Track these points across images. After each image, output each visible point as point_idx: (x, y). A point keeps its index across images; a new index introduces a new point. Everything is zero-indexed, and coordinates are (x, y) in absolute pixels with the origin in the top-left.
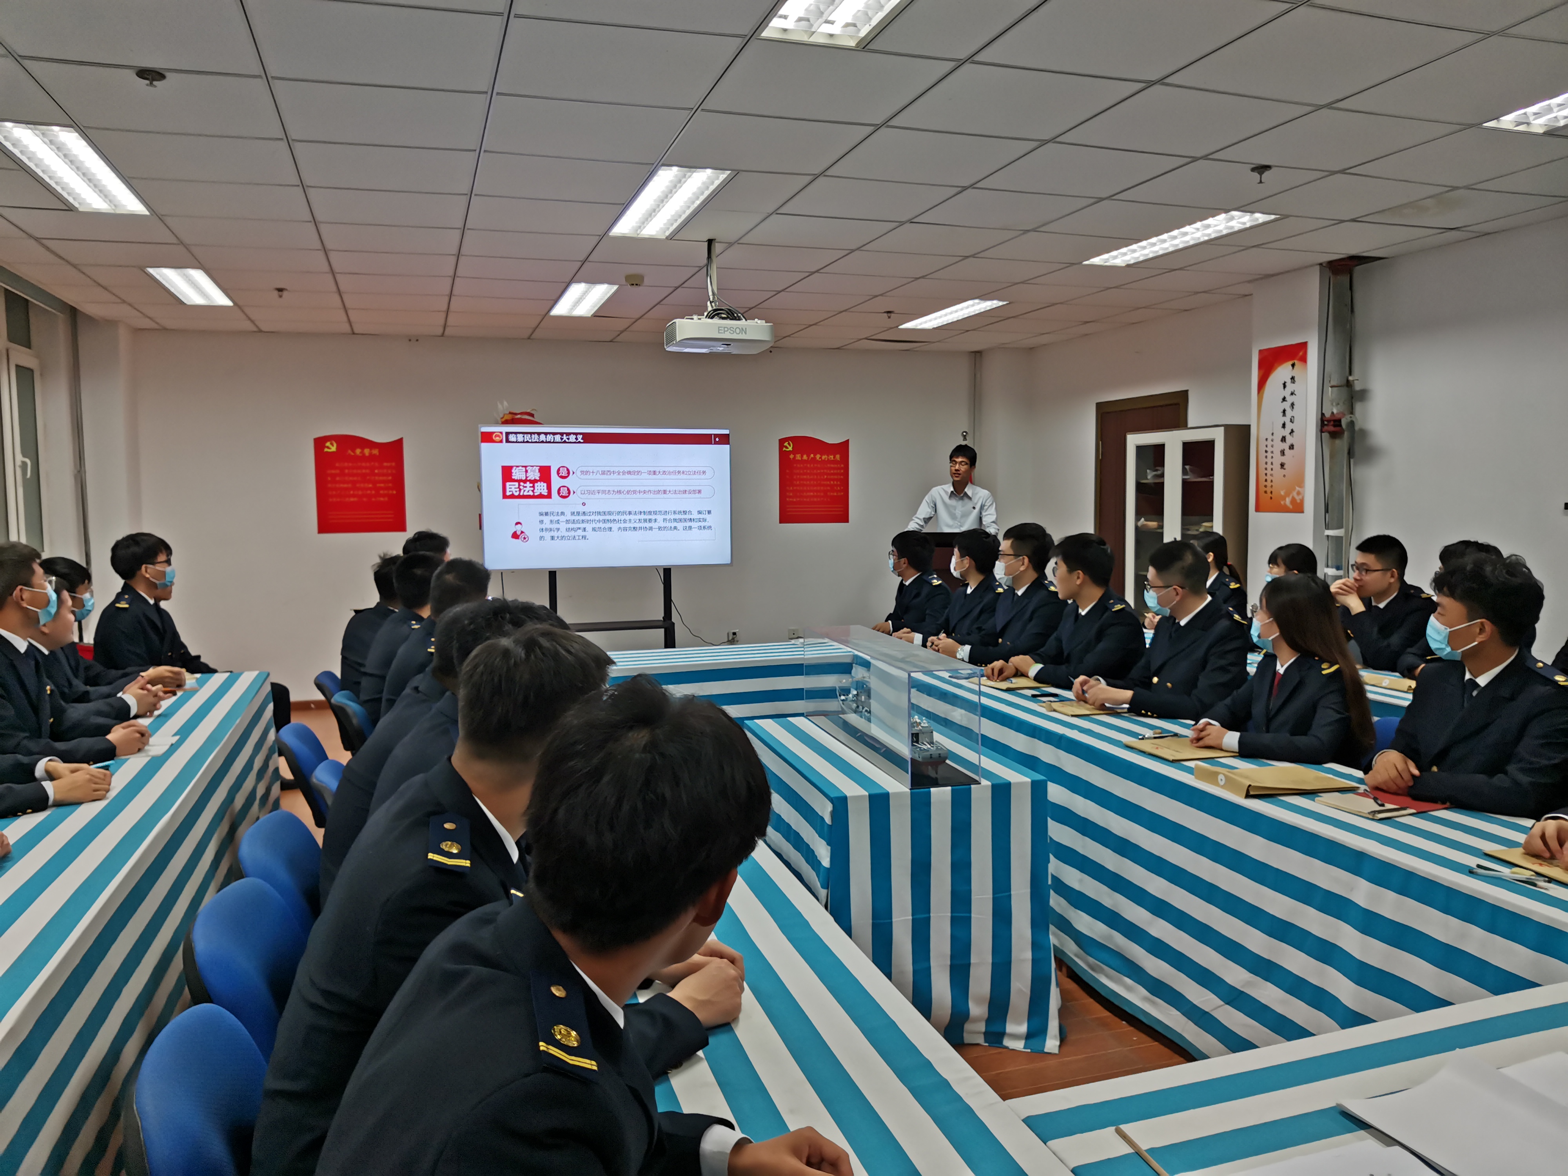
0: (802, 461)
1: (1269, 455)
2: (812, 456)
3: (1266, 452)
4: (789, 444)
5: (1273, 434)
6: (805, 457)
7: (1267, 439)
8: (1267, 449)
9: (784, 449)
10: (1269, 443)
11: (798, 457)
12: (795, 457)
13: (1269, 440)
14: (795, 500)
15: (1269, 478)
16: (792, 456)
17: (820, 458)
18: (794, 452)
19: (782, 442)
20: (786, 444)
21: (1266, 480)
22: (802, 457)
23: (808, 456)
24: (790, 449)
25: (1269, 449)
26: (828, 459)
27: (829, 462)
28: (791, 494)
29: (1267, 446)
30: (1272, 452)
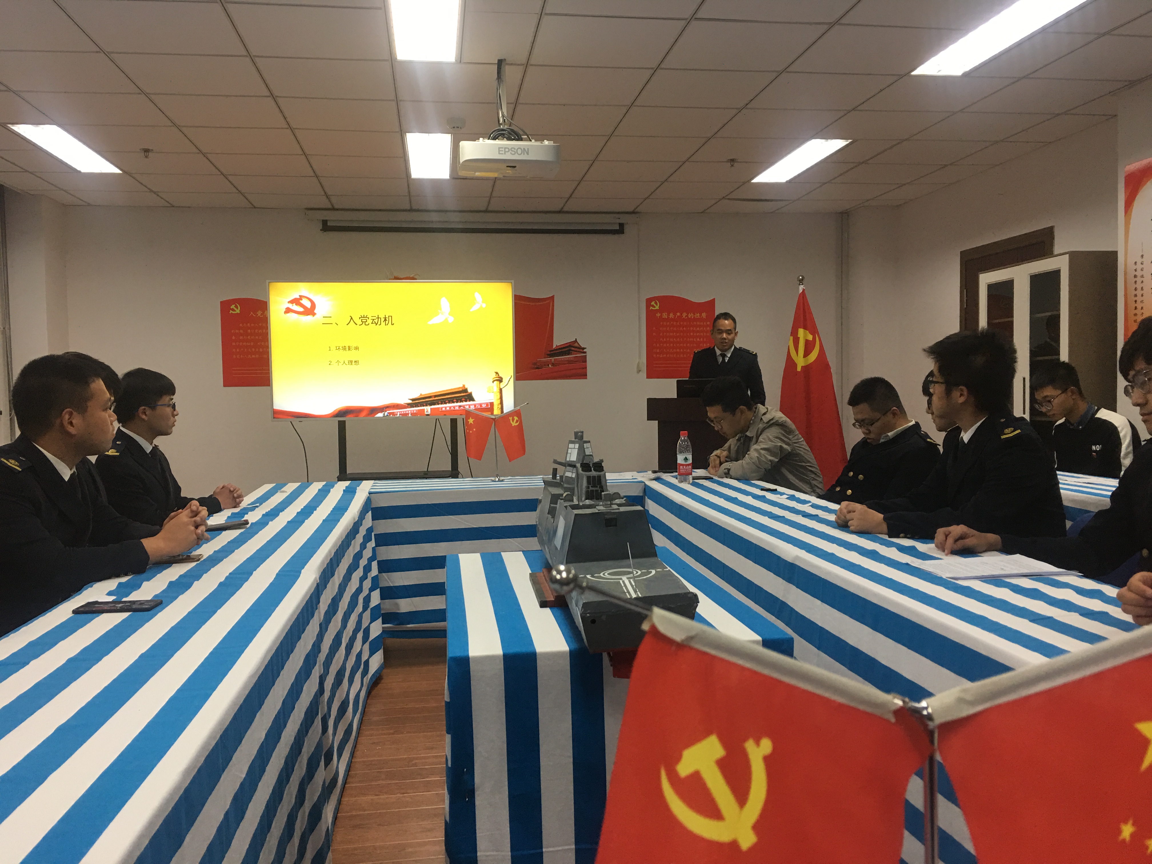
0: (668, 319)
1: (1139, 280)
2: (678, 314)
3: (1135, 276)
4: (656, 303)
5: (1142, 256)
6: (671, 315)
7: (1136, 263)
8: (1136, 273)
9: (651, 308)
10: (1139, 266)
11: (665, 316)
12: (661, 315)
13: (1139, 263)
14: (661, 356)
15: (1139, 306)
16: (658, 315)
17: (687, 316)
18: (661, 310)
19: (649, 301)
20: (653, 303)
21: (1136, 308)
22: (669, 315)
23: (675, 314)
24: (657, 307)
25: (1139, 273)
26: (694, 317)
27: (695, 320)
28: (658, 351)
29: (1136, 270)
30: (1142, 276)
